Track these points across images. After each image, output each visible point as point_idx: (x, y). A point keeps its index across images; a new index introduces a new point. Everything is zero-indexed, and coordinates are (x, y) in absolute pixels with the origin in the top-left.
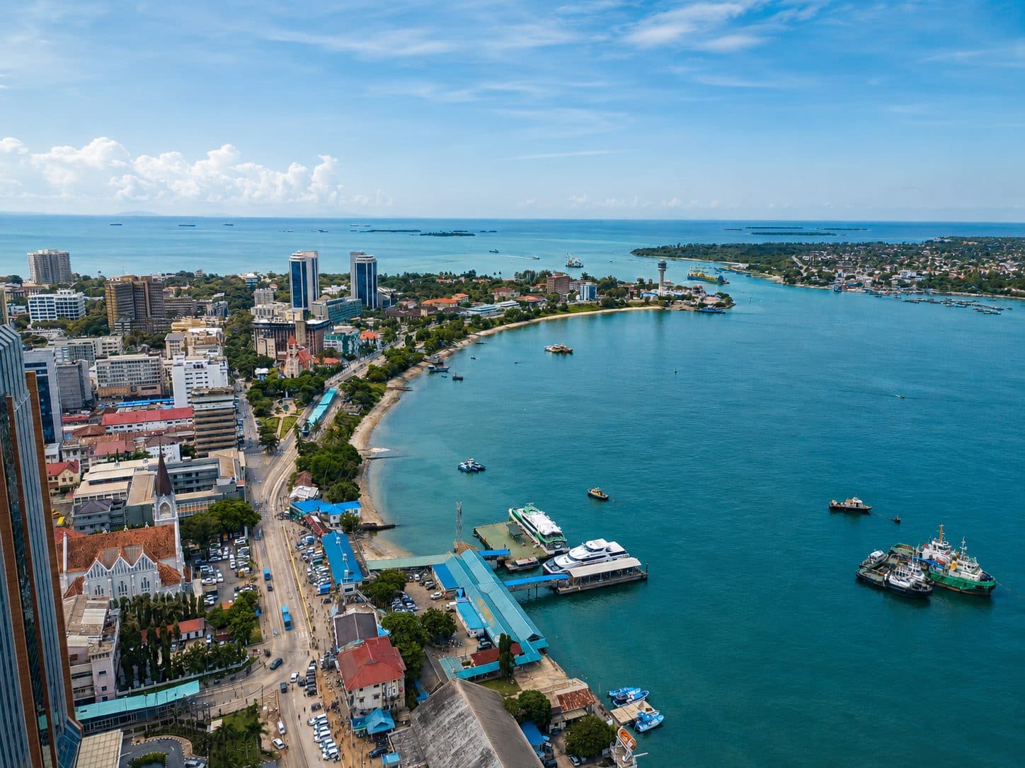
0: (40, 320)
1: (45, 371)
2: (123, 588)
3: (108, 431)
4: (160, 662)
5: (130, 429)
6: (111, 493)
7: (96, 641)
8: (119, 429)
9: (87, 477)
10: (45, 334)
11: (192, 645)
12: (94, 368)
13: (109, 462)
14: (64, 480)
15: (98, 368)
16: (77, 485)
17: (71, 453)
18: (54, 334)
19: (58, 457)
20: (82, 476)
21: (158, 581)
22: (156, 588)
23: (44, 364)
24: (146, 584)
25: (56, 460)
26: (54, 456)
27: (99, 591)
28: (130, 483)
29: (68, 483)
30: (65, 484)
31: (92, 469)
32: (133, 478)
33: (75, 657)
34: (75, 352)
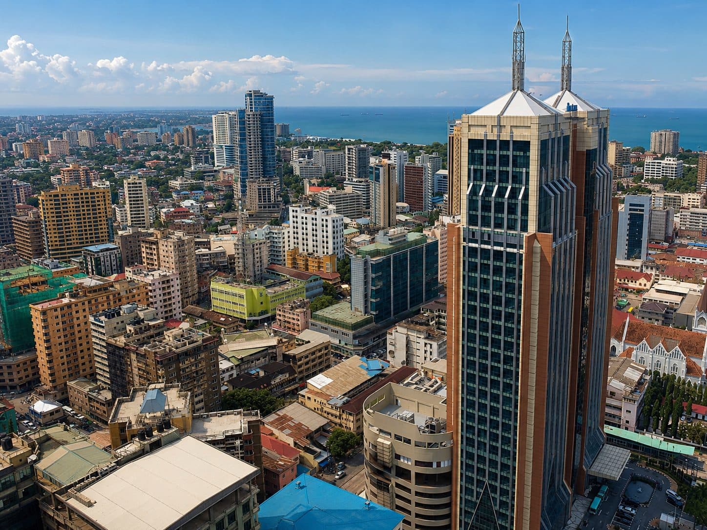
0: (650, 177)
1: (643, 210)
2: (658, 365)
3: (678, 259)
4: (670, 423)
5: (694, 261)
6: (669, 301)
7: (629, 389)
8: (686, 260)
9: (656, 286)
10: (650, 187)
11: (697, 422)
12: (678, 215)
13: (673, 280)
14: (640, 284)
15: (681, 215)
16: (648, 290)
17: (650, 268)
18: (657, 187)
19: (639, 269)
20: (653, 285)
21: (684, 369)
22: (681, 374)
23: (643, 206)
24: (674, 368)
25: (638, 271)
26: (637, 268)
27: (642, 361)
28: (683, 299)
29: (642, 287)
30: (640, 287)
31: (660, 282)
32: (687, 296)
33: (613, 394)
34: (668, 201)
